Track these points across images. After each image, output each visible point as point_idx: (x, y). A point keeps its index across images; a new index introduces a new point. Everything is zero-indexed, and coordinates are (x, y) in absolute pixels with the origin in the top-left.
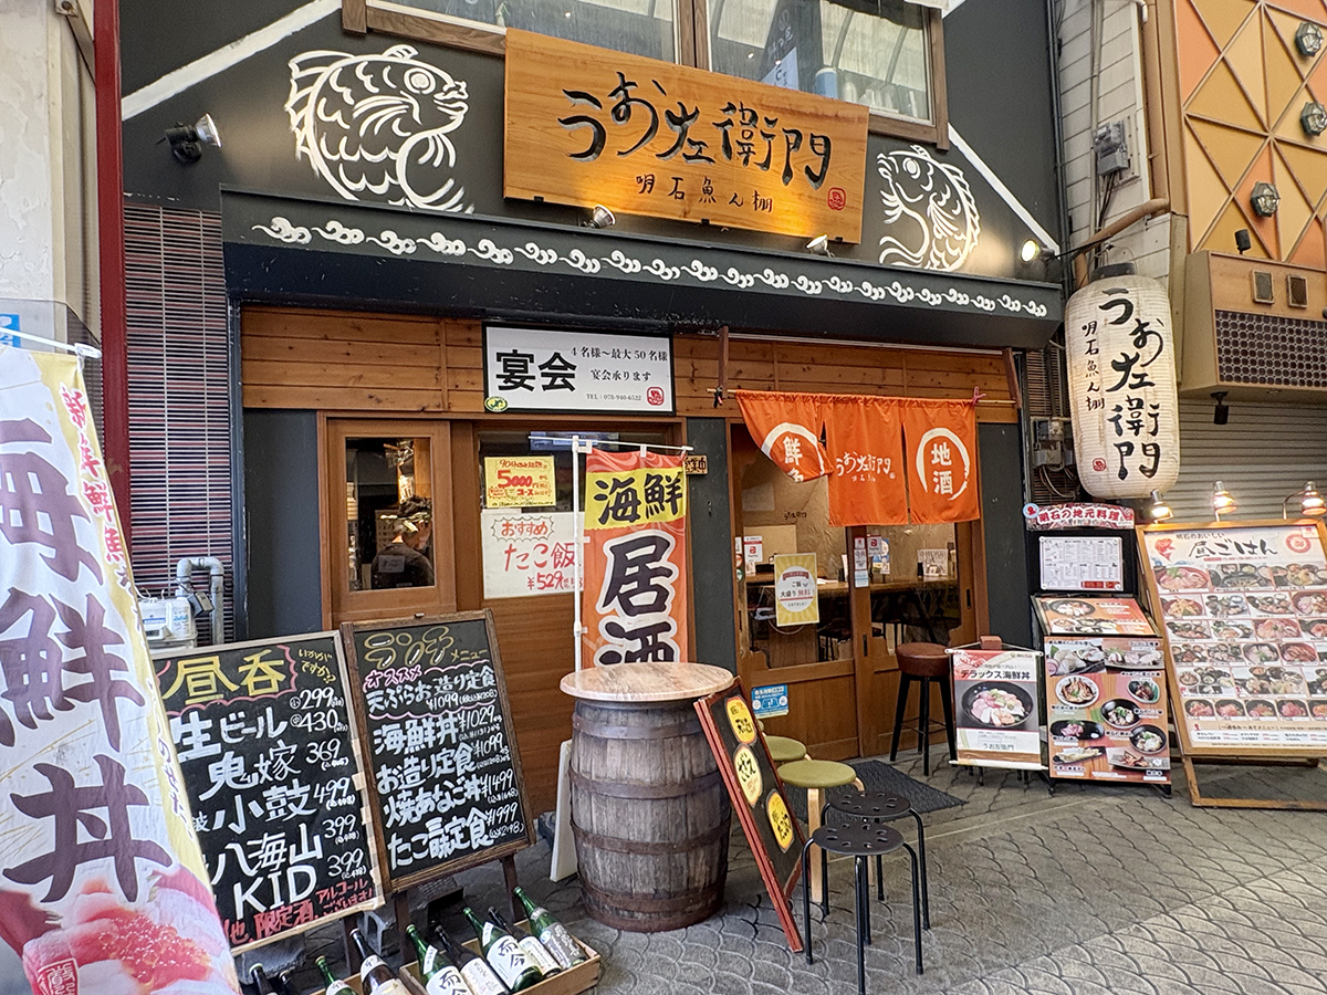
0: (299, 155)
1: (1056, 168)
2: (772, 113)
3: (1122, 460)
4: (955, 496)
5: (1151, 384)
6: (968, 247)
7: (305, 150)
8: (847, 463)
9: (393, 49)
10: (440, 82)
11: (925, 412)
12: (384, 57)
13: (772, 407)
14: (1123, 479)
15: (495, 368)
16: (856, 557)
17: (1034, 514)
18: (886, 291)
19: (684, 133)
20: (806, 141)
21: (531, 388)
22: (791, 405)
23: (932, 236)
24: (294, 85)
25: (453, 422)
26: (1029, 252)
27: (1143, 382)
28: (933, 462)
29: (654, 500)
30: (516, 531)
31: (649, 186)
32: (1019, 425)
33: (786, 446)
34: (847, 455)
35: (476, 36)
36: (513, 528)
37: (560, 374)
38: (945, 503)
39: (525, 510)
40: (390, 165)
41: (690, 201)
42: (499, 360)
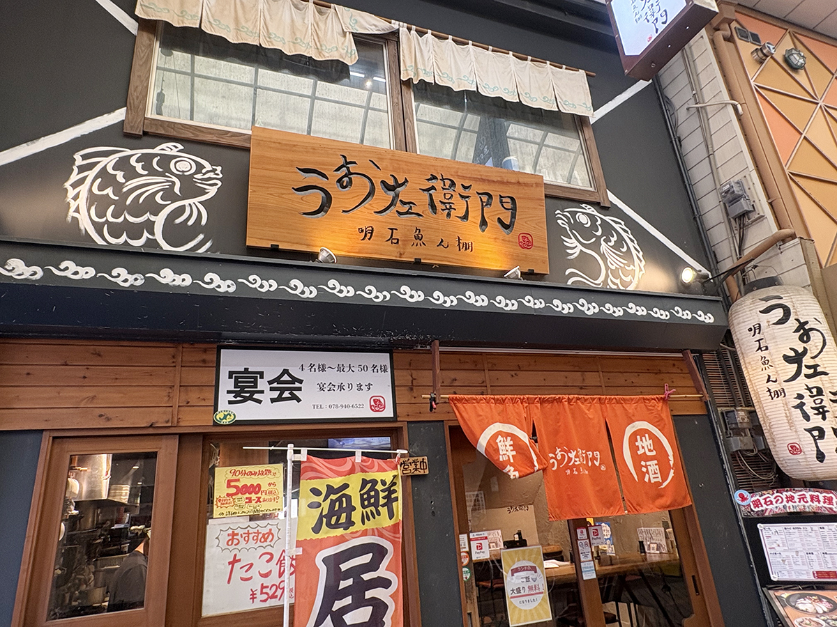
0: (69, 219)
1: (695, 218)
2: (467, 181)
3: (816, 444)
4: (665, 484)
5: (826, 374)
6: (638, 275)
7: (76, 215)
8: (559, 457)
9: (164, 146)
10: (200, 167)
11: (623, 407)
12: (157, 150)
13: (483, 409)
14: (822, 461)
15: (226, 384)
16: (580, 548)
17: (746, 501)
18: (574, 306)
19: (397, 196)
20: (496, 201)
21: (259, 402)
22: (501, 407)
23: (607, 268)
24: (76, 170)
25: (181, 435)
26: (688, 276)
27: (816, 372)
28: (639, 453)
29: (370, 505)
30: (241, 540)
31: (369, 235)
32: (709, 416)
33: (499, 444)
34: (558, 450)
35: (232, 136)
36: (239, 537)
37: (287, 387)
38: (656, 492)
39: (252, 518)
40: (150, 226)
41: (404, 245)
42: (230, 377)
